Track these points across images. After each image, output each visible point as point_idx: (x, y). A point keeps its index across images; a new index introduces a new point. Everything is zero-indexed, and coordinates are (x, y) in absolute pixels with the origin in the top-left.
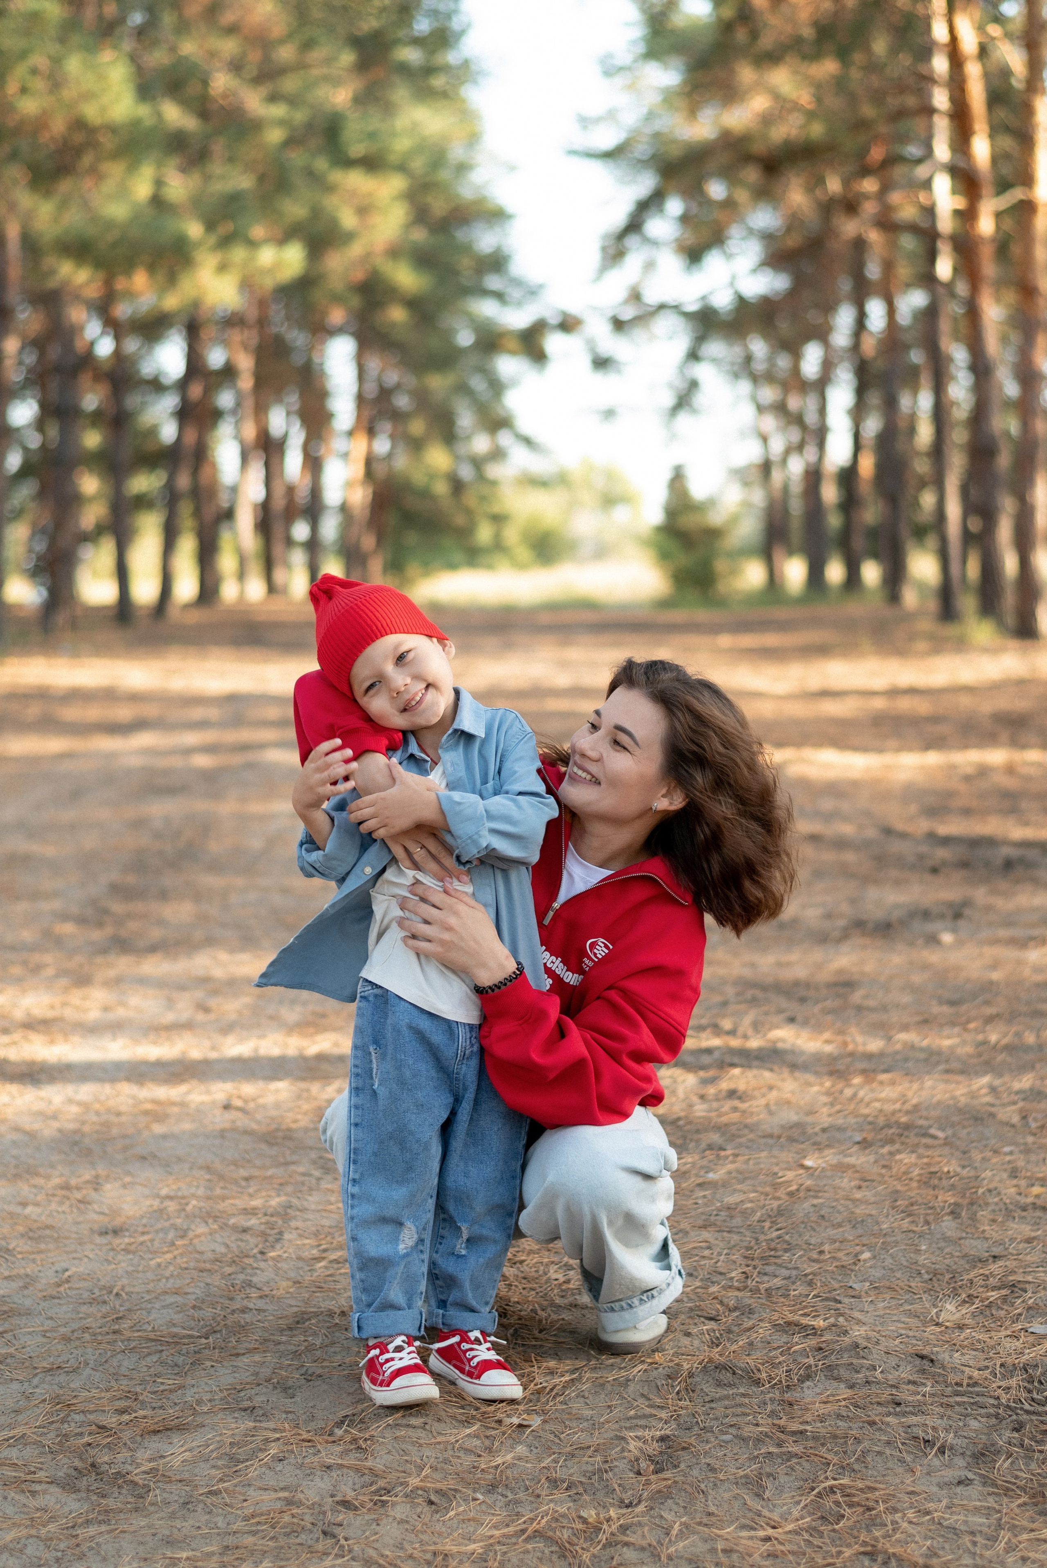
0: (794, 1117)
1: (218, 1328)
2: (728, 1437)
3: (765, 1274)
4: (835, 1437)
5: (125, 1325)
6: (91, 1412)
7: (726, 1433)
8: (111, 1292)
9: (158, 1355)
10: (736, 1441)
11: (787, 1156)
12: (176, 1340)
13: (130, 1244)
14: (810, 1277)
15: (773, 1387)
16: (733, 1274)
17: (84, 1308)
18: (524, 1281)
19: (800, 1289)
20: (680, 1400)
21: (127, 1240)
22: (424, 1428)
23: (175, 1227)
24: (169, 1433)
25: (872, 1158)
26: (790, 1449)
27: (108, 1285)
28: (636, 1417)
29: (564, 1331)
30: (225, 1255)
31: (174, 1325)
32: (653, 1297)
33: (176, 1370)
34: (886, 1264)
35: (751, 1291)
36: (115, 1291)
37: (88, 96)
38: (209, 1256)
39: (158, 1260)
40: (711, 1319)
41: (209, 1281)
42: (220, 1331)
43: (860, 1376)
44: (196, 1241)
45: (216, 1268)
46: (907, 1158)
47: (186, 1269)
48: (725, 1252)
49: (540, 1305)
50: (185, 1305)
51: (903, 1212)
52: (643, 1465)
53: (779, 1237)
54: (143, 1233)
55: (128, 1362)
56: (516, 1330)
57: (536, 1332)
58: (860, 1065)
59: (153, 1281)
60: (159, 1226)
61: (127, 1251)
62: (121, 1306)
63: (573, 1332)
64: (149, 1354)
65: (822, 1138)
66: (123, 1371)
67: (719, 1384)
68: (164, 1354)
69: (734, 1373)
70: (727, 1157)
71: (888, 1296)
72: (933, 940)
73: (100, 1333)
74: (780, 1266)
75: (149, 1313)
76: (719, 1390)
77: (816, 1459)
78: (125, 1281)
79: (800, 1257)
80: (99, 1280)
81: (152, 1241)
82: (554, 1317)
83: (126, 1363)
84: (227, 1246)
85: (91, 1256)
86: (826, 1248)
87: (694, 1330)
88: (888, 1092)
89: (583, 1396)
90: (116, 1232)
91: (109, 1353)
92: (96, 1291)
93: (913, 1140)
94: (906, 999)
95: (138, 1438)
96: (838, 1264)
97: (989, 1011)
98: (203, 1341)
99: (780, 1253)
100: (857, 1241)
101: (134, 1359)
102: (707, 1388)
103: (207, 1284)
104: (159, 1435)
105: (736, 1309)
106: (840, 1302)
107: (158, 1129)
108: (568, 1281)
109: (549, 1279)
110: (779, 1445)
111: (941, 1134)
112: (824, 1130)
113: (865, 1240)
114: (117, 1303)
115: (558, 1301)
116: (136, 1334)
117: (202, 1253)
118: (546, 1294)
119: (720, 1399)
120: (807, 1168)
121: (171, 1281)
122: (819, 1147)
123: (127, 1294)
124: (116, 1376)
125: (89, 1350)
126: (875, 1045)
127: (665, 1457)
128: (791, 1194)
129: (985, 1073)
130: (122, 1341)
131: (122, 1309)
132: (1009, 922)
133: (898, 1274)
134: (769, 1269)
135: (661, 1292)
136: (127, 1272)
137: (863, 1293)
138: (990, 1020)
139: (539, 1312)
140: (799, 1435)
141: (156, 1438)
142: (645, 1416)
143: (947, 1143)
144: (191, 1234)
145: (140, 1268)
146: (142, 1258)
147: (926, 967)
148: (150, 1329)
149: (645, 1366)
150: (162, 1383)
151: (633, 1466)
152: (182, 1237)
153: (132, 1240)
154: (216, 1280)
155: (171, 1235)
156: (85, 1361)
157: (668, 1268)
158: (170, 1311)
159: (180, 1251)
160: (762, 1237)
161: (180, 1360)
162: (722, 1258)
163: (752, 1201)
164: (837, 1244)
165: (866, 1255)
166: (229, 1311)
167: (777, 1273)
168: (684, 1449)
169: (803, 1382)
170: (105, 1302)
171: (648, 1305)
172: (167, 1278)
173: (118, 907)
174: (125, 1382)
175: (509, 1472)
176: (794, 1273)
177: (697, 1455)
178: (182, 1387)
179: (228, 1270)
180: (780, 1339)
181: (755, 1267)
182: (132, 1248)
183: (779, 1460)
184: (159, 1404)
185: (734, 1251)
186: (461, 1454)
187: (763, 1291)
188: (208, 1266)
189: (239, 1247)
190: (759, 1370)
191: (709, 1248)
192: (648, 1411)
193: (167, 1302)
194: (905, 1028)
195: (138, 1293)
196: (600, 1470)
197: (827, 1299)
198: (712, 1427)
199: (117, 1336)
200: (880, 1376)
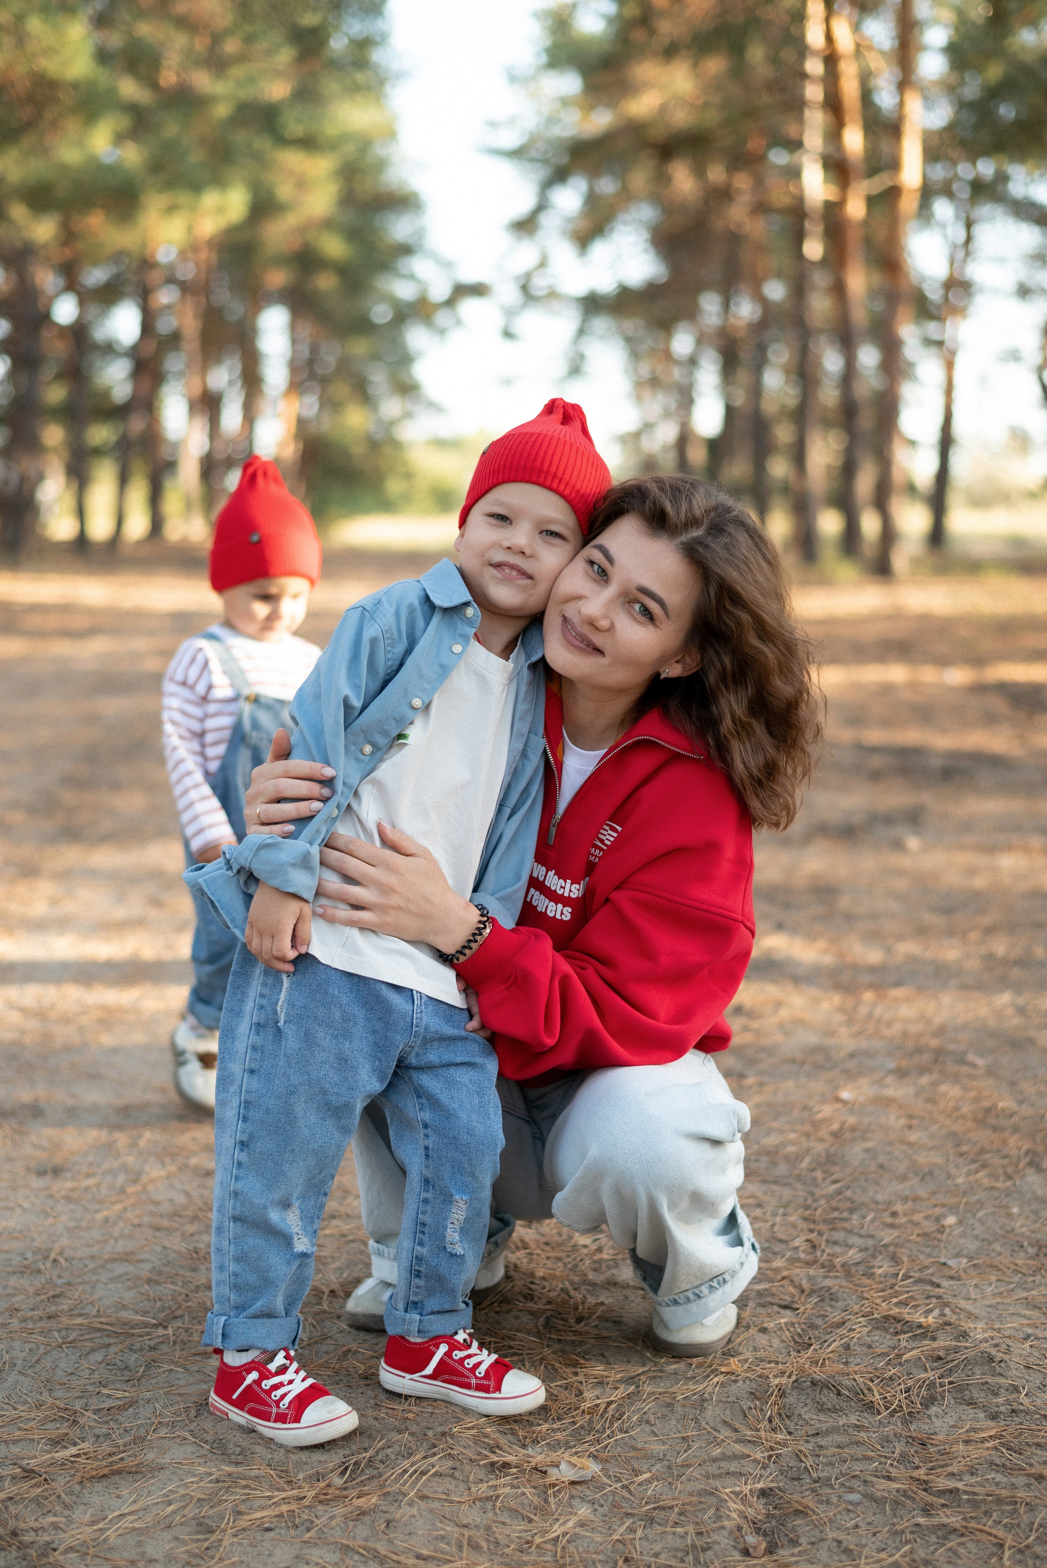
0: (812, 1039)
1: (179, 1313)
2: (855, 1497)
3: (835, 1243)
4: (999, 1501)
5: (65, 1305)
6: (16, 1442)
7: (851, 1490)
8: (46, 1258)
9: (103, 1352)
10: (867, 1504)
11: (818, 1086)
12: (126, 1329)
13: (72, 1190)
14: (891, 1248)
15: (892, 1415)
16: (797, 1243)
17: (13, 1281)
18: (547, 1248)
19: (883, 1267)
20: (774, 1430)
21: (69, 1185)
22: (452, 1476)
23: (125, 1168)
24: (117, 1479)
25: (911, 1090)
26: (945, 1520)
27: (44, 1247)
28: (725, 1458)
29: (606, 1320)
30: (185, 1207)
31: (124, 1307)
32: (725, 1281)
33: (127, 1375)
34: (976, 1232)
35: (823, 1266)
36: (53, 1256)
37: (48, 51)
38: (166, 1208)
39: (106, 1213)
40: (786, 1307)
41: (167, 1244)
42: (182, 1316)
43: (1000, 1400)
44: (150, 1188)
45: (175, 1225)
46: (951, 1091)
47: (139, 1225)
48: (781, 1211)
49: (572, 1283)
50: (139, 1278)
51: (974, 1161)
52: (751, 1539)
53: (839, 1192)
54: (88, 1175)
55: (65, 1362)
56: (548, 1318)
57: (572, 1321)
58: (867, 978)
59: (99, 1242)
60: (106, 1166)
61: (68, 1199)
62: (59, 1277)
63: (617, 1322)
64: (93, 1350)
65: (851, 1064)
66: (59, 1375)
67: (821, 1408)
68: (113, 1349)
69: (839, 1394)
70: (750, 1088)
71: (993, 1278)
72: (898, 845)
73: (31, 1318)
74: (850, 1232)
75: (93, 1288)
76: (822, 1417)
77: (983, 1537)
78: (65, 1241)
79: (872, 1221)
80: (33, 1240)
81: (98, 1185)
82: (591, 1300)
83: (62, 1364)
84: (187, 1194)
85: (26, 1205)
86: (899, 1207)
87: (770, 1325)
88: (906, 1011)
89: (648, 1422)
90: (56, 1171)
91: (42, 1349)
92: (29, 1255)
93: (951, 1067)
94: (894, 906)
95: (77, 1488)
96: (921, 1232)
97: (986, 920)
98: (161, 1331)
99: (845, 1215)
100: (933, 1200)
101: (73, 1358)
102: (808, 1413)
103: (165, 1248)
104: (105, 1482)
105: (812, 1292)
106: (938, 1286)
107: (107, 1040)
108: (600, 1250)
109: (575, 1246)
110: (926, 1511)
111: (980, 1062)
112: (852, 1055)
113: (941, 1198)
114: (55, 1273)
115: (591, 1276)
116: (78, 1321)
117: (157, 1203)
118: (576, 1266)
119: (828, 1432)
120: (845, 1103)
121: (121, 1242)
122: (850, 1076)
123: (66, 1260)
124: (49, 1384)
125: (17, 1344)
126: (875, 956)
127: (774, 1523)
128: (836, 1135)
129: (1001, 991)
130: (59, 1331)
131: (60, 1282)
132: (966, 827)
133: (997, 1247)
134: (838, 1236)
135: (734, 1274)
136: (68, 1229)
137: (962, 1274)
138: (990, 931)
139: (572, 1293)
140: (947, 1496)
141: (99, 1487)
142: (735, 1457)
143: (991, 1072)
144: (144, 1179)
145: (84, 1224)
146: (86, 1209)
147: (900, 873)
148: (94, 1313)
149: (720, 1378)
150: (109, 1396)
151: (735, 1540)
152: (135, 1181)
153: (75, 1184)
154: (176, 1243)
155: (121, 1179)
156: (12, 1359)
157: (739, 1242)
158: (119, 1286)
159: (132, 1200)
160: (818, 1192)
161: (132, 1359)
162: (778, 1219)
163: (793, 1143)
164: (910, 1204)
165: (951, 1220)
166: (192, 1286)
167: (850, 1241)
168: (797, 1513)
169: (927, 1407)
170: (39, 1271)
171: (719, 1292)
172: (116, 1240)
173: (69, 797)
174: (59, 1394)
175: (571, 1548)
176: (870, 1242)
177: (819, 1525)
178: (132, 1403)
179: (190, 1228)
180: (883, 1341)
181: (820, 1234)
182: (75, 1195)
183: (933, 1538)
184: (104, 1430)
185: (790, 1210)
186: (505, 1517)
187: (838, 1267)
188: (165, 1223)
189: (202, 1196)
190: (870, 1389)
191: (759, 1205)
192: (738, 1448)
193: (116, 1274)
194: (901, 937)
195: (81, 1259)
196: (694, 1547)
197: (920, 1281)
198: (830, 1479)
199: (52, 1324)
200: (1026, 1401)
